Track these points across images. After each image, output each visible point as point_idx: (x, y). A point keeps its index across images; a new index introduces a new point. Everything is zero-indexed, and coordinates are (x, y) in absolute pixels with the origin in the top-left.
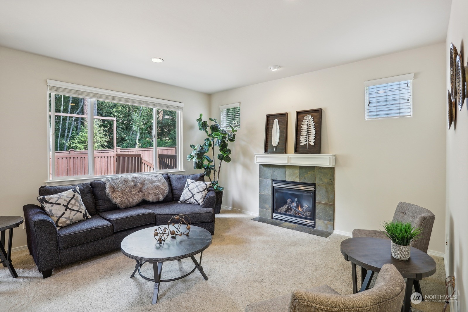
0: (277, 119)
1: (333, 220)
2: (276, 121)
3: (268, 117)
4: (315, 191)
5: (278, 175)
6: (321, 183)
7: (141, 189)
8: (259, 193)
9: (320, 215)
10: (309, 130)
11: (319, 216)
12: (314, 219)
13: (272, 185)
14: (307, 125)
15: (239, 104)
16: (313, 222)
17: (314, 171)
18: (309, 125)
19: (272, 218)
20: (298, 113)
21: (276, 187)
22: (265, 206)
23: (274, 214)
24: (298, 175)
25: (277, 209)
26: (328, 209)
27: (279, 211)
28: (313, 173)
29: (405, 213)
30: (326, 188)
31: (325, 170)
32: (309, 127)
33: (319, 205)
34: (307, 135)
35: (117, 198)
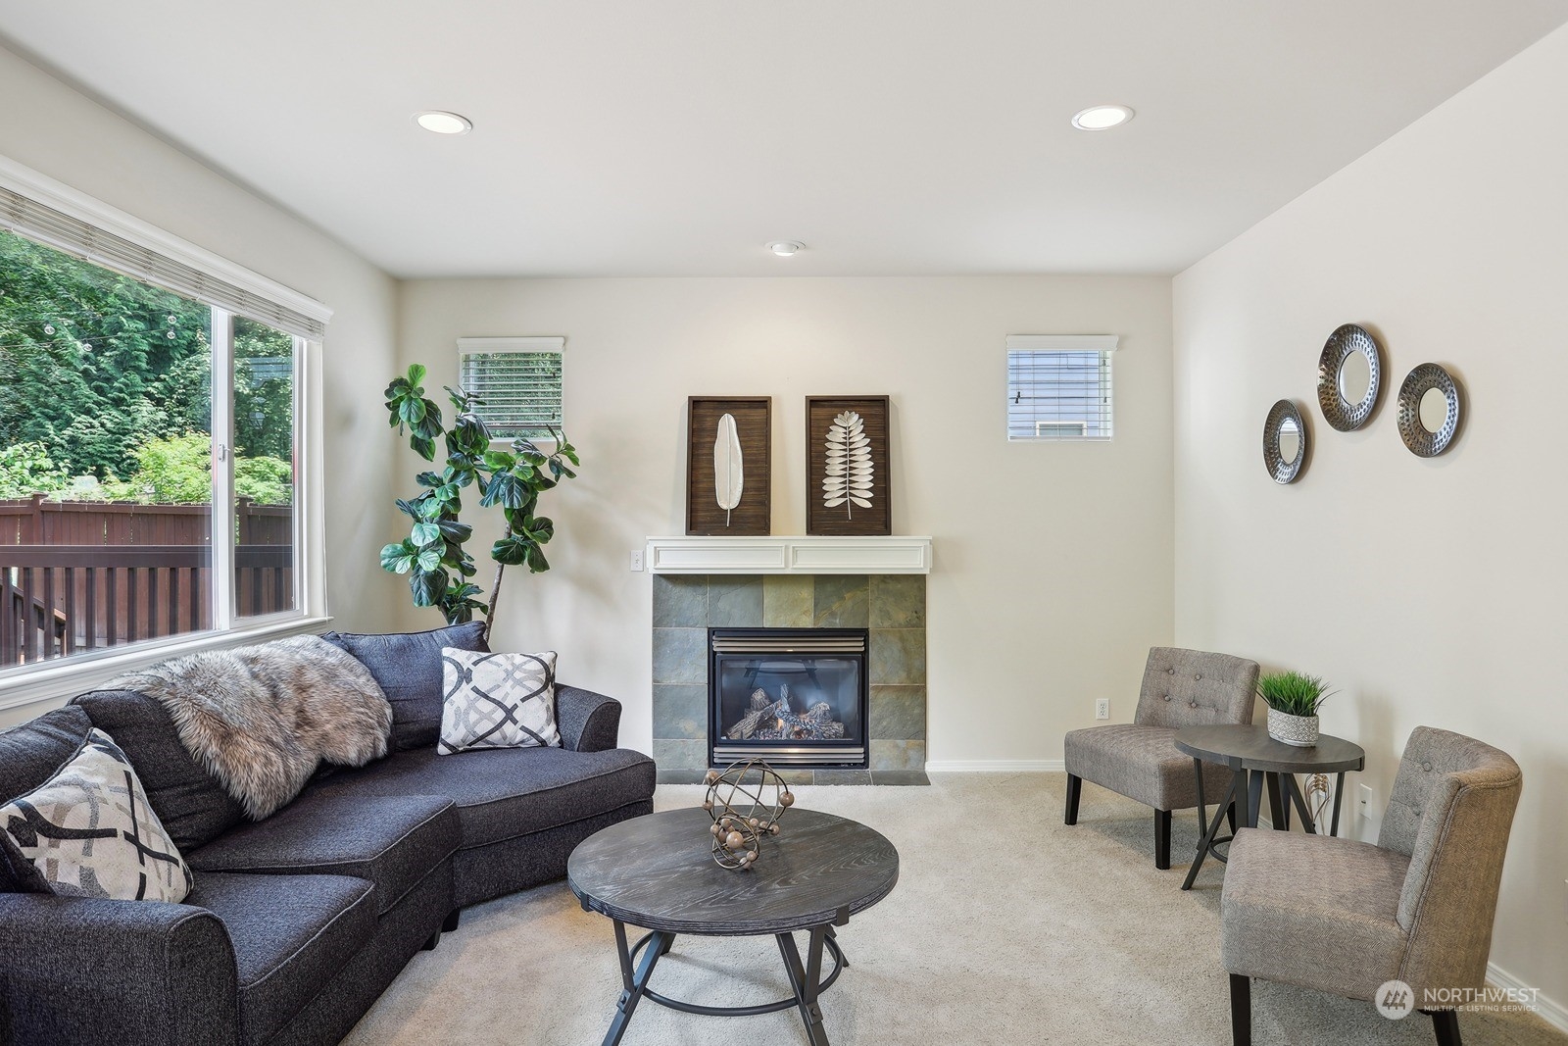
0: (730, 416)
1: (921, 733)
2: (727, 425)
3: (695, 403)
4: (867, 651)
5: (736, 610)
6: (887, 624)
7: (300, 711)
8: (654, 681)
9: (885, 724)
10: (851, 462)
11: (880, 728)
12: (863, 741)
13: (710, 646)
14: (844, 444)
15: (562, 340)
16: (862, 750)
17: (866, 590)
18: (851, 444)
19: (711, 764)
20: (813, 403)
21: (722, 652)
22: (681, 725)
23: (716, 749)
24: (810, 604)
25: (725, 730)
26: (907, 704)
27: (736, 737)
28: (860, 594)
29: (1171, 672)
30: (902, 639)
31: (899, 586)
32: (851, 450)
33: (881, 695)
34: (844, 476)
35: (250, 767)
